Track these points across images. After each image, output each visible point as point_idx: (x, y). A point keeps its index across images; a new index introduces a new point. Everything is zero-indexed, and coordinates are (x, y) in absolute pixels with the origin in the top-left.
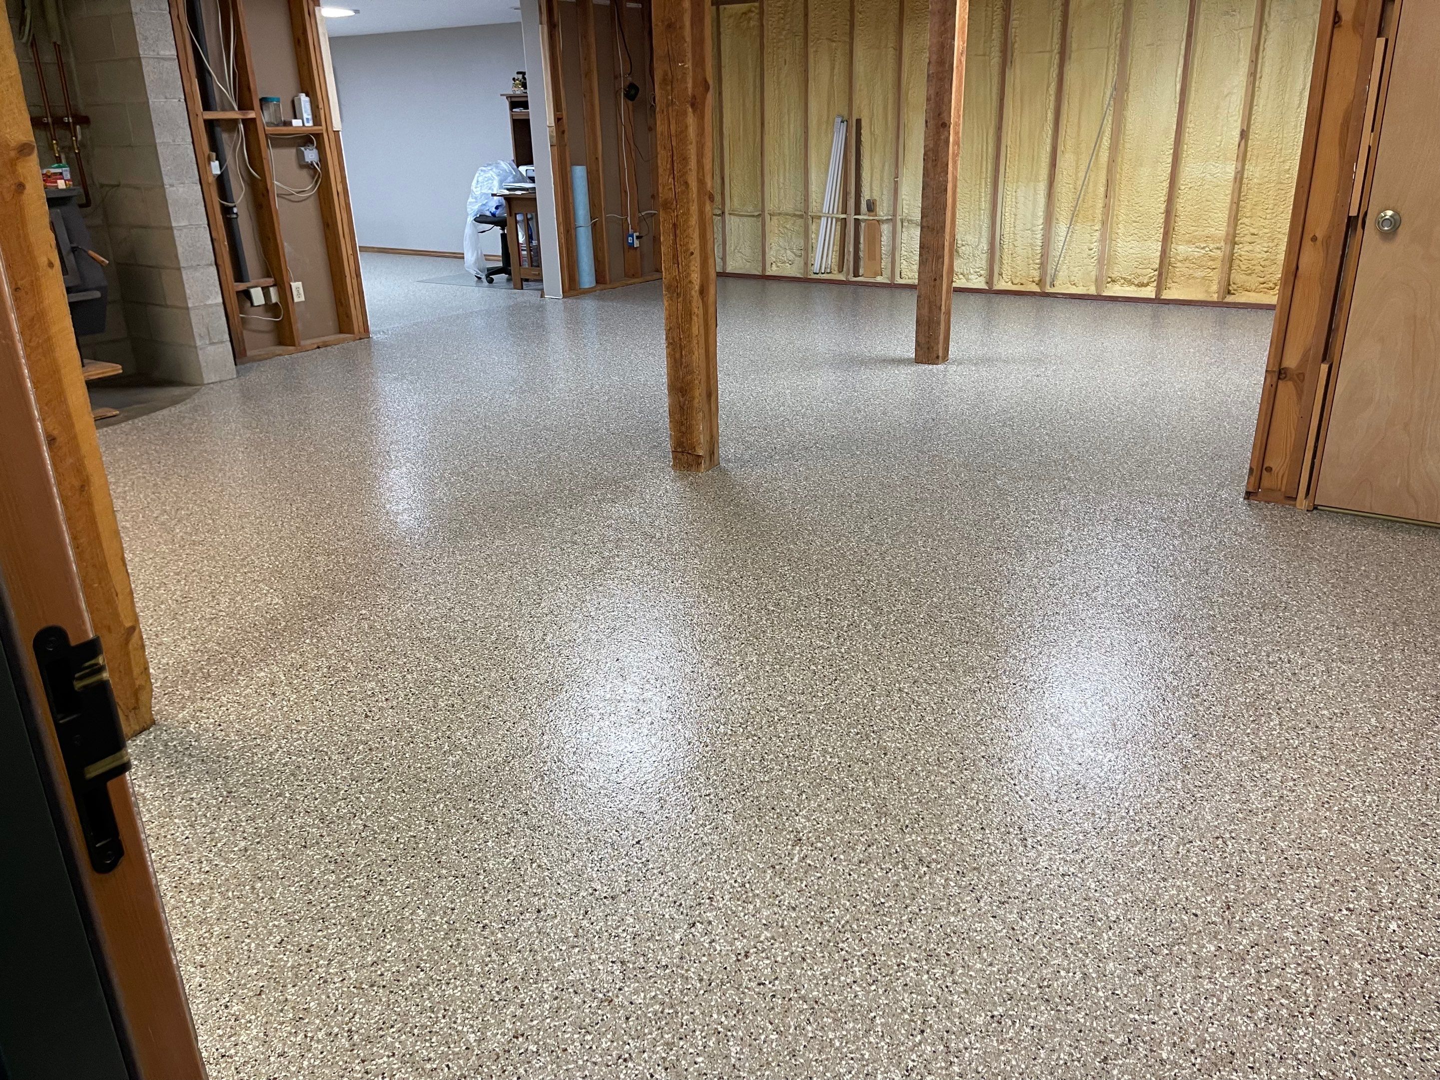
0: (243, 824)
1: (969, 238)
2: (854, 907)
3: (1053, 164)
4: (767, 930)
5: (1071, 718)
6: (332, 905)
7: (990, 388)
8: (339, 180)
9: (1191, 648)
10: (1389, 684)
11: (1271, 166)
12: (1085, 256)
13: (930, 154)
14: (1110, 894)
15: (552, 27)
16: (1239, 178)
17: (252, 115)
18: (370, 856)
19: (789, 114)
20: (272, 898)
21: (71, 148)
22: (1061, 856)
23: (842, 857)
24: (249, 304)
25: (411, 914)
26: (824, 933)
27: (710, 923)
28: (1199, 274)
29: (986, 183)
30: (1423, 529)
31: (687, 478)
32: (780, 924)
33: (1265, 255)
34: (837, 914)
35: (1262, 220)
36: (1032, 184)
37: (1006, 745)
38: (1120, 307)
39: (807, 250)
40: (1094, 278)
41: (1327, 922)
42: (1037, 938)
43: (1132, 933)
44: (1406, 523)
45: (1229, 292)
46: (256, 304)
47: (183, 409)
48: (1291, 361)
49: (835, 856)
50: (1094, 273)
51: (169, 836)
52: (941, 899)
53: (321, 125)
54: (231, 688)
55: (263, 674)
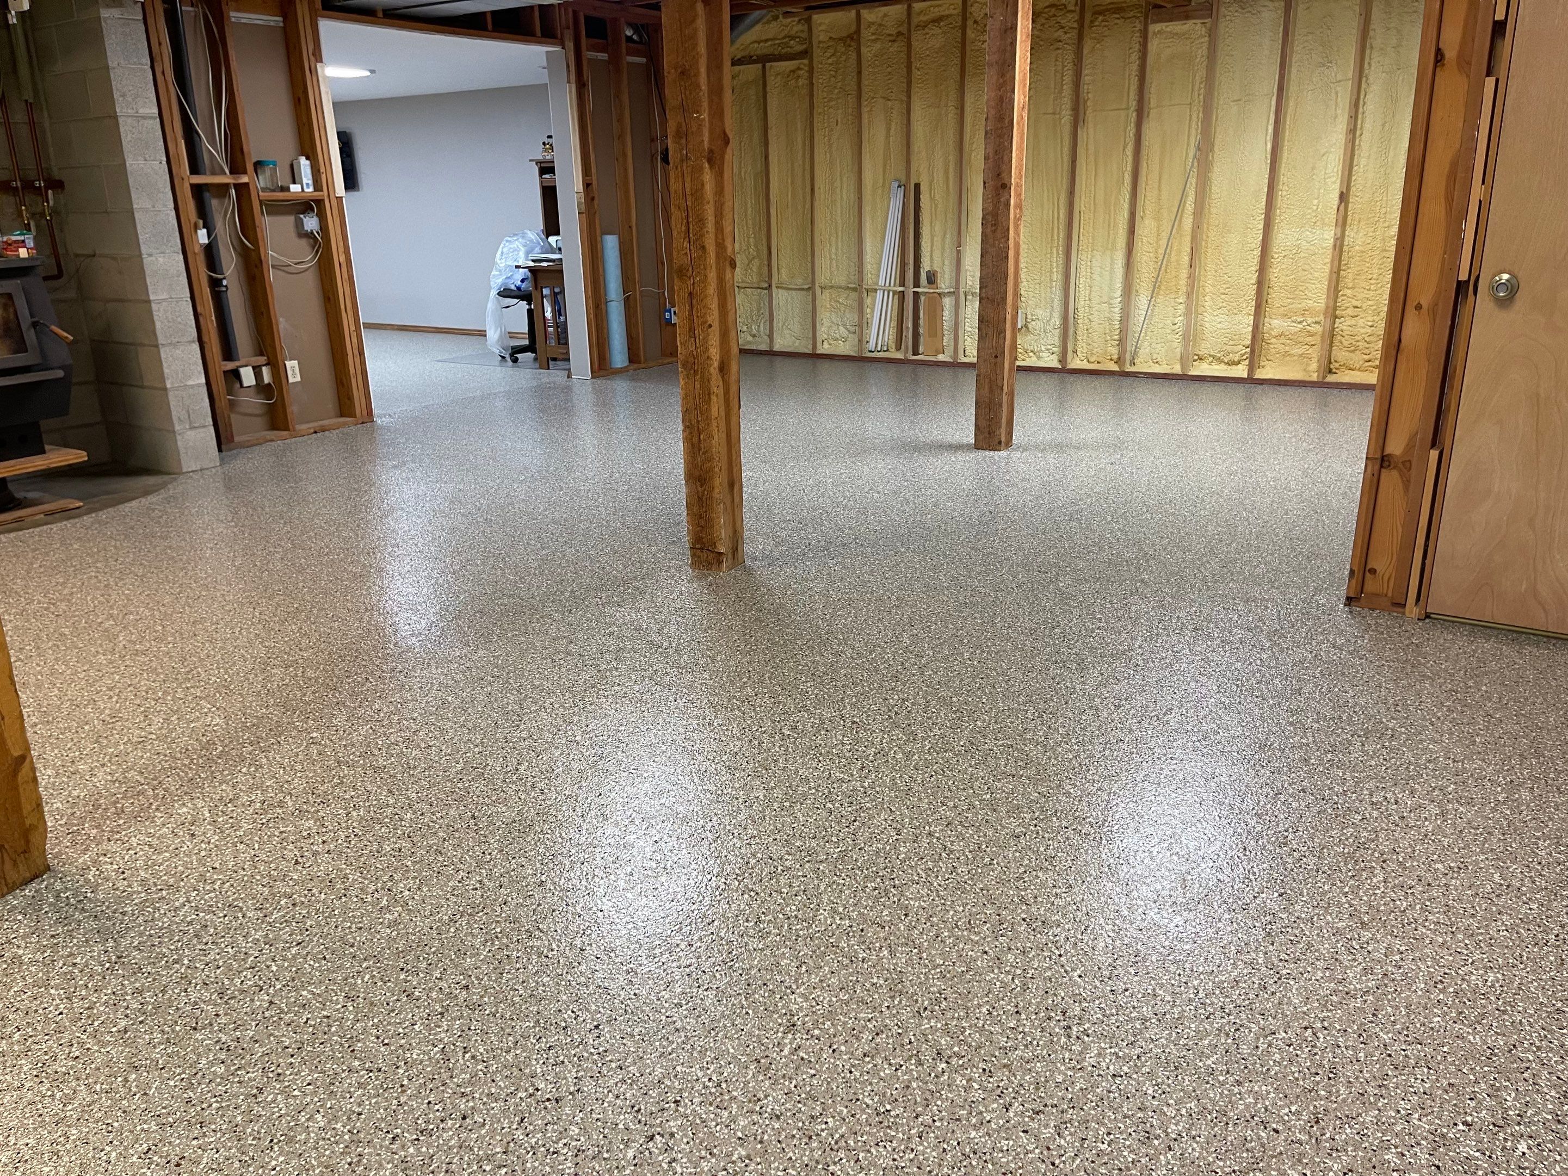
0: (128, 998)
1: (1040, 312)
2: (852, 1116)
3: (1132, 231)
4: (741, 1145)
5: (1132, 871)
6: (214, 1105)
7: (1057, 477)
8: (341, 249)
9: (1279, 785)
10: (1515, 831)
11: (1374, 231)
12: (1168, 331)
13: (989, 218)
14: (1171, 1102)
15: (581, 86)
16: (1339, 245)
17: (245, 179)
18: (270, 1042)
19: (841, 179)
20: (145, 1094)
21: (43, 215)
22: (1113, 1050)
23: (843, 1048)
24: (238, 385)
25: (308, 1120)
26: (812, 1151)
27: (672, 1135)
28: (1296, 351)
29: (1058, 253)
30: (1554, 641)
31: (706, 578)
32: (759, 1137)
33: (1370, 330)
34: (830, 1125)
35: (1366, 292)
36: (1108, 253)
37: (1053, 904)
38: (1207, 387)
39: (861, 326)
40: (1179, 357)
41: (1439, 1141)
42: (1078, 1161)
43: (1197, 1155)
44: (1534, 634)
45: (1330, 372)
46: (245, 385)
47: (154, 500)
48: (1395, 447)
49: (835, 1047)
50: (1178, 350)
51: (40, 1011)
52: (962, 1107)
53: (322, 191)
54: (145, 826)
55: (185, 810)
